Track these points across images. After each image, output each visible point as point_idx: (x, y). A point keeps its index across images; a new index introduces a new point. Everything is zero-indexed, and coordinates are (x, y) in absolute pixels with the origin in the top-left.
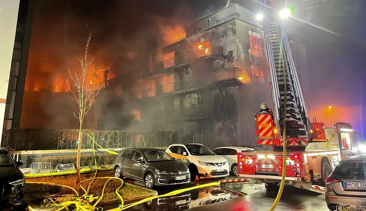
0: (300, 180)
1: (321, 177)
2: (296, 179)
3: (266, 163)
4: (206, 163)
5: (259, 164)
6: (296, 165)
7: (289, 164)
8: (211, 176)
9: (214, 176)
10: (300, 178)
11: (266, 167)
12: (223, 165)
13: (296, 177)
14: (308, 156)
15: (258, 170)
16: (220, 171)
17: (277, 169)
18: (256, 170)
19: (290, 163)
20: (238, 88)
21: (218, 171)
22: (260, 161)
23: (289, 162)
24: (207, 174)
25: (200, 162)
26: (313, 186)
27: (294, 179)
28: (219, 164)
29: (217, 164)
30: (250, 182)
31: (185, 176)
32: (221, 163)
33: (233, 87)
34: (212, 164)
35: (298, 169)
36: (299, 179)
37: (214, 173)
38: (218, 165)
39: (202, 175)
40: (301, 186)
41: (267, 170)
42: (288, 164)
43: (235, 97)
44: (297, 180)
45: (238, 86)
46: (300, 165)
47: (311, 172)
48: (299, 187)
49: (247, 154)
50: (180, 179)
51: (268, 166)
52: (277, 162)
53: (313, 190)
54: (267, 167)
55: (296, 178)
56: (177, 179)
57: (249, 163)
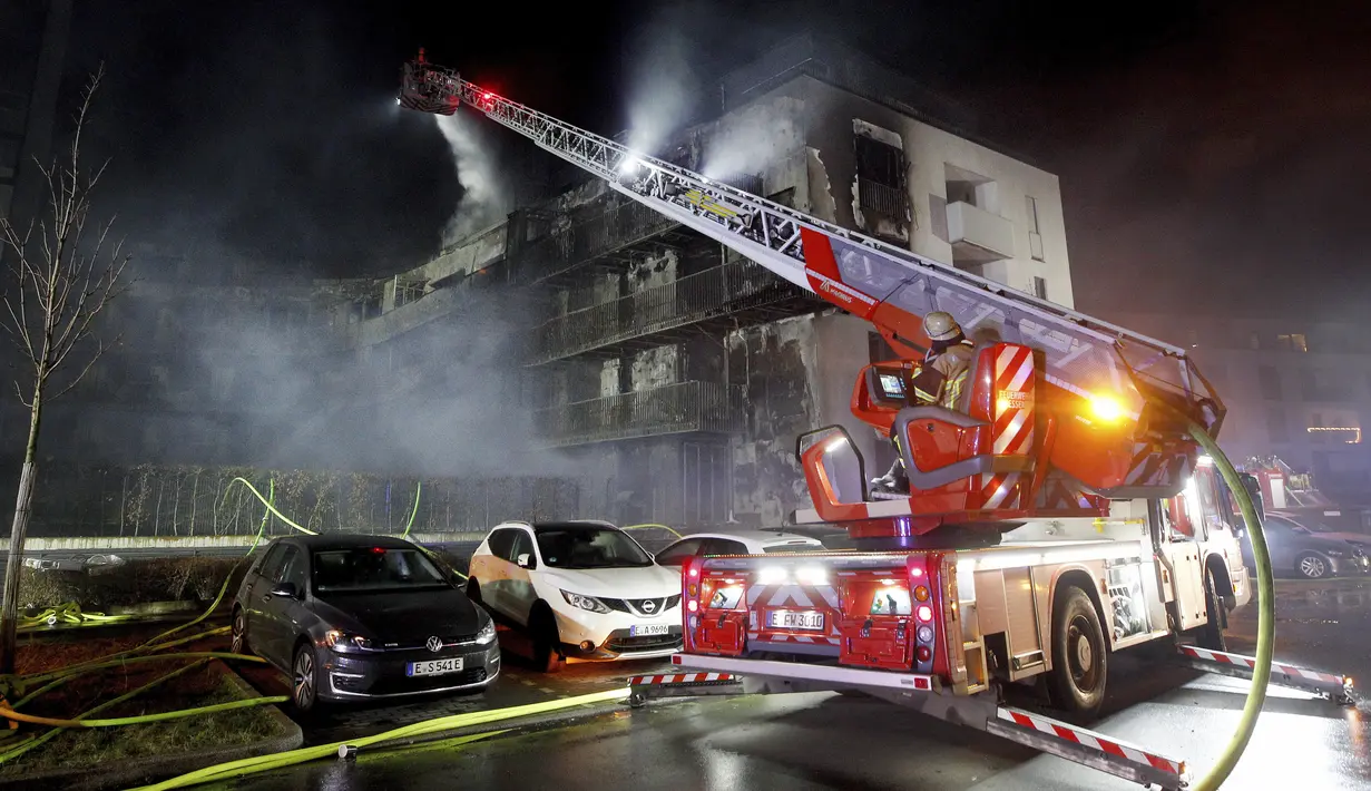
0: (930, 688)
1: (1049, 667)
2: (910, 682)
3: (790, 605)
4: (592, 599)
5: (762, 606)
6: (915, 612)
7: (887, 610)
8: (610, 656)
9: (623, 656)
10: (929, 678)
11: (789, 625)
12: (667, 608)
13: (914, 669)
14: (982, 568)
15: (755, 636)
16: (650, 633)
17: (835, 631)
18: (752, 636)
19: (893, 604)
20: (812, 320)
21: (640, 632)
22: (769, 592)
23: (891, 597)
24: (591, 644)
25: (571, 598)
26: (1004, 714)
27: (903, 682)
28: (649, 606)
29: (638, 604)
30: (740, 686)
31: (461, 659)
32: (658, 602)
33: (794, 318)
34: (617, 605)
35: (925, 634)
36: (924, 681)
37: (621, 640)
38: (645, 607)
39: (573, 650)
40: (952, 712)
41: (791, 639)
42: (885, 607)
43: (801, 352)
44: (913, 687)
45: (812, 315)
46: (936, 613)
47: (996, 643)
48: (942, 716)
49: (722, 565)
50: (431, 674)
51: (798, 621)
52: (833, 600)
53: (1001, 734)
54: (793, 622)
55: (912, 677)
56: (414, 674)
57: (725, 605)
